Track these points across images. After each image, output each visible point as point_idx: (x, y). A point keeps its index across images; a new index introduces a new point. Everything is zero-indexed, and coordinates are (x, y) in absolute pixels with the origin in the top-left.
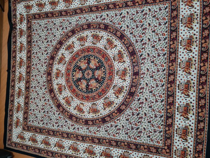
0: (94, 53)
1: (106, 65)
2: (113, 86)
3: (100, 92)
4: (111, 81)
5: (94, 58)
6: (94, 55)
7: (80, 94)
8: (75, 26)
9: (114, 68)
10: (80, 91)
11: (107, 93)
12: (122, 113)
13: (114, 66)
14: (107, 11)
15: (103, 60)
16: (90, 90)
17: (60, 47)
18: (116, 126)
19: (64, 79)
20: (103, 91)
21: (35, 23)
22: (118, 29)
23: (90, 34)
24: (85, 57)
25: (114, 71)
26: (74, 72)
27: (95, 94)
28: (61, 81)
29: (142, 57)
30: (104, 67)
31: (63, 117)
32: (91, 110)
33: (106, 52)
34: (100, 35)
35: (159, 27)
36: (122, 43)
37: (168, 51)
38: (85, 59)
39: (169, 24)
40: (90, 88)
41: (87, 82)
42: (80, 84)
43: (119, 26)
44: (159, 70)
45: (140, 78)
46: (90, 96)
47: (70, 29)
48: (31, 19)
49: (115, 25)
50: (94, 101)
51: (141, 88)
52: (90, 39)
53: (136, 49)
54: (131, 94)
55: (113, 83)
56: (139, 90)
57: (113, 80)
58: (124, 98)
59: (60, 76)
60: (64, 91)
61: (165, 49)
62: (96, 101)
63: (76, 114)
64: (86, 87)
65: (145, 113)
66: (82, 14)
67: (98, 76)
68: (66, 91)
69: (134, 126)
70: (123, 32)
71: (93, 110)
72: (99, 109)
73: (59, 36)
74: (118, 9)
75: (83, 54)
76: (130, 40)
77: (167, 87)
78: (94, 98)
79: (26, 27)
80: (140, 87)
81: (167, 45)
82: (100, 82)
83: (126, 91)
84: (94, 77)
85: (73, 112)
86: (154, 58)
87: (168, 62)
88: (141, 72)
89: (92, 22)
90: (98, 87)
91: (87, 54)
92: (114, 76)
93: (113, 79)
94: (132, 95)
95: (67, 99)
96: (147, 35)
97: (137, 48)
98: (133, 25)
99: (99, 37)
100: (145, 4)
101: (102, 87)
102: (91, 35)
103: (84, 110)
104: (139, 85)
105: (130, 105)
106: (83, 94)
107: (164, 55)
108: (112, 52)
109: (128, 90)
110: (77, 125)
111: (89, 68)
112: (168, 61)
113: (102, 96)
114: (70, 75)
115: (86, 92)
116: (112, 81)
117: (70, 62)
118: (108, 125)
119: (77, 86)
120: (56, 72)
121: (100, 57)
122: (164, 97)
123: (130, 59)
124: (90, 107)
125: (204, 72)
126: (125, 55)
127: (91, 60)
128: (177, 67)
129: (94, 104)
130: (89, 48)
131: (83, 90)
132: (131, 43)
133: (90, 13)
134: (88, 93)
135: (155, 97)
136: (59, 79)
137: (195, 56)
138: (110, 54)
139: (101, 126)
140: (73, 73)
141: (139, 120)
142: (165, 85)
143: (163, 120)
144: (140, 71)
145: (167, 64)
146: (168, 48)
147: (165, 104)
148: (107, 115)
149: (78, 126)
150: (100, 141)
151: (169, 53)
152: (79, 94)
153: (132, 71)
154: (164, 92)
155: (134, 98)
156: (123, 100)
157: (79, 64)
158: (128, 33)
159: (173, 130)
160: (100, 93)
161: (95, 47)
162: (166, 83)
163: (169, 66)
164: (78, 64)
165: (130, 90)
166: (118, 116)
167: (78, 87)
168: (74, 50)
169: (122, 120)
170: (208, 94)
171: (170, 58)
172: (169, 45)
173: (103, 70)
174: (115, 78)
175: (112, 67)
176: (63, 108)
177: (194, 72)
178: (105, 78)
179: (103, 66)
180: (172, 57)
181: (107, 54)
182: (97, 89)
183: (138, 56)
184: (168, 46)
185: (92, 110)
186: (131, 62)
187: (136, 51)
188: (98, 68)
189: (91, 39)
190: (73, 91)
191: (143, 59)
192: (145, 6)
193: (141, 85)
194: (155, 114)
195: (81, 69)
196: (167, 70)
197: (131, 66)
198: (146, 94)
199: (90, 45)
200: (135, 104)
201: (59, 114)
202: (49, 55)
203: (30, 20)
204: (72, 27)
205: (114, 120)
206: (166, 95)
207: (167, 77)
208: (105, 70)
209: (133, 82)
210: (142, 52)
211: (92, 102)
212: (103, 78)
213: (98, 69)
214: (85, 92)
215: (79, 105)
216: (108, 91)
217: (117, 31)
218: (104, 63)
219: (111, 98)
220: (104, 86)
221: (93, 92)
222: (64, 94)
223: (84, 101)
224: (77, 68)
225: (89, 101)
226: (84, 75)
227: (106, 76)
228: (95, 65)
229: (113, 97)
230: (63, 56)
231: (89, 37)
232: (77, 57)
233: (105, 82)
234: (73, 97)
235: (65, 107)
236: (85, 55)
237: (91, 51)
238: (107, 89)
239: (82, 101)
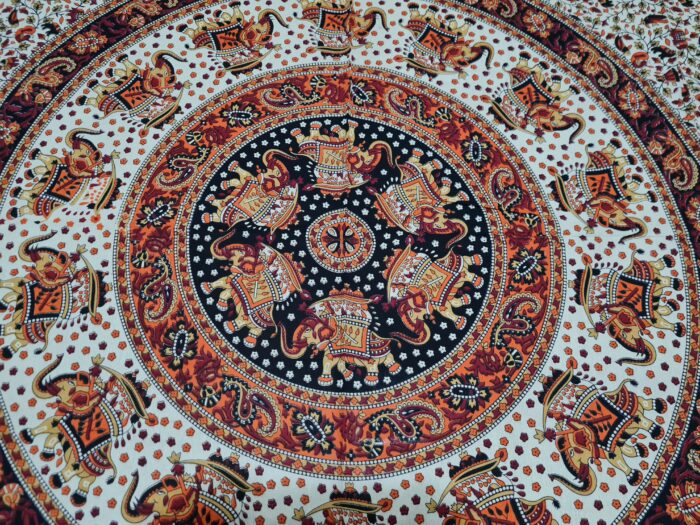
0: (504, 283)
1: (414, 386)
2: (243, 460)
3: (192, 346)
5: (468, 288)
6: (492, 282)
7: (192, 182)
9: (390, 468)
10: (210, 177)
11: (181, 403)
13: (411, 464)
15: (457, 362)
16: (216, 254)
17: (536, 36)
19: (302, 61)
20: (199, 369)
23: (655, 247)
24: (473, 214)
25: (363, 464)
26: (357, 132)
27: (179, 294)
28: (294, 40)
30: (403, 376)
31: (28, 53)
32: (57, 266)
33: (522, 386)
34: (653, 330)
38: (459, 215)
40: (229, 254)
41: (279, 232)
42: (263, 176)
46: (171, 253)
47: (669, 100)
50: (122, 290)
52: (615, 251)
55: (268, 457)
57: (288, 463)
59: (327, 32)
60: (221, 61)
62: (126, 308)
63: (36, 145)
64: (241, 227)
67: (326, 325)
68: (220, 75)
71: (49, 283)
72: (53, 332)
73: (608, 30)
78: (146, 286)
82: (275, 344)
84: (319, 286)
85: (53, 125)
90: (240, 323)
91: (499, 226)
92: (330, 471)
93: (303, 458)
95: (155, 83)
99: (643, 326)
101: (237, 354)
102: (646, 257)
103: (57, 213)
106: (188, 205)
108: (527, 447)
111: (384, 246)
113: (157, 362)
114: (333, 101)
115: (204, 227)
116: (285, 454)
117: (426, 102)
119: (250, 158)
120: (356, 8)
121: (476, 335)
124: (76, 257)
127: (447, 259)
129: (103, 289)
130: (542, 241)
131: (217, 203)
134: (193, 244)
138: (509, 429)
140: (346, 127)
152: (187, 173)
157: (412, 171)
160: (190, 337)
161: (552, 292)
164: (414, 161)
167: (242, 164)
168: (517, 132)
173: (373, 368)
174: (312, 482)
175: (400, 445)
176: (94, 55)
178: (314, 385)
179: (404, 364)
181: (511, 401)
182: (218, 317)
185: (51, 276)
188: (387, 317)
189: (614, 258)
190: (213, 128)
195: (377, 187)
199: (570, 253)
201: (53, 29)
204: (683, 114)
208: (371, 382)
211: (121, 273)
212: (307, 370)
213: (383, 321)
214: (205, 218)
215: (107, 167)
216: (196, 416)
218: (435, 368)
219: (139, 448)
220: (240, 371)
221: (198, 281)
222: (198, 62)
223: (128, 210)
224: (384, 152)
225: (127, 250)
226: (335, 205)
227: (328, 395)
228: (410, 295)
229: (142, 462)
230: (469, 55)
231: (632, 246)
232: (469, 156)
233: (279, 381)
234: (167, 127)
235: (103, 69)
236: (489, 210)
237: (518, 258)
238: (220, 404)
239: (133, 195)
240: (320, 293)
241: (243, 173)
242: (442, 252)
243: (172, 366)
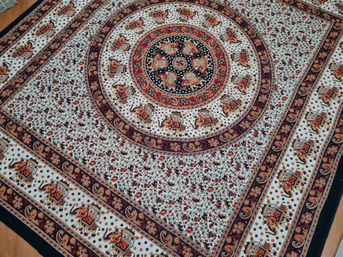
0: (207, 88)
2: (136, 90)
3: (139, 67)
4: (146, 91)
5: (200, 85)
6: (205, 87)
7: (158, 38)
8: (276, 83)
9: (161, 105)
10: (162, 38)
11: (131, 75)
12: (86, 80)
13: (166, 107)
14: (268, 147)
15: (187, 96)
16: (154, 53)
17: (255, 45)
18: (74, 62)
19: (197, 25)
20: (138, 71)
21: (324, 26)
22: (223, 147)
23: (246, 99)
24: (211, 72)
25: (157, 102)
26: (198, 45)
27: (142, 56)
28: (198, 20)
29: (150, 156)
30: (175, 93)
32: (124, 40)
33: (197, 107)
34: (232, 113)
35: (180, 213)
36: (195, 139)
37: (131, 202)
38: (208, 71)
39: (175, 232)
40: (156, 55)
41: (169, 56)
42: (173, 44)
43: (226, 151)
44: (112, 169)
45: (120, 134)
46: (146, 49)
47: (276, 73)
48: (335, 23)
49: (233, 146)
50: (133, 51)
51: (103, 127)
52: (236, 95)
53: (169, 154)
54: (105, 108)
55: (141, 92)
56: (103, 123)
57: (144, 94)
58: (106, 95)
59: (206, 21)
60: (179, 17)
61: (137, 200)
62: (132, 54)
63: (133, 16)
64: (162, 51)
65: (63, 112)
66: (289, 105)
67: (166, 76)
68: (177, 19)
69: (57, 86)
70: (212, 151)
71: (120, 42)
72: (117, 51)
73: (274, 52)
74: (258, 166)
75: (217, 72)
76: (191, 155)
77: (77, 165)
78: (137, 52)
79: (326, 9)
80: (106, 127)
81: (142, 205)
82: (155, 74)
83: (114, 103)
84: (170, 69)
85: (138, 14)
86: (136, 174)
87: (115, 191)
88: (127, 142)
89: (263, 113)
90: (150, 67)
91: (215, 77)
92: (150, 100)
93: (147, 95)
94: (102, 108)
95: (163, 15)
96: (181, 185)
97: (171, 157)
98: (213, 174)
99: (230, 111)
100: (238, 215)
101: (146, 72)
102: (242, 100)
103: (129, 31)
104: (111, 127)
105: (90, 97)
106: (154, 42)
107: (129, 192)
108: (190, 116)
109: (114, 108)
110: (116, 11)
111: (188, 69)
112: (116, 193)
113: (131, 66)
114: (198, 36)
115: (155, 47)
116: (144, 93)
117: (218, 46)
118: (84, 51)
119: (172, 40)
120: (217, 19)
121: (194, 94)
122: (66, 152)
123: (159, 137)
124: (128, 40)
125: (60, 237)
126: (171, 132)
127: (199, 78)
128: (96, 200)
129: (129, 48)
130: (222, 85)
131: (160, 44)
132: (185, 153)
133: (283, 118)
134: (151, 49)
135: (75, 140)
136: (203, 19)
137: (93, 239)
138: (188, 112)
139: (90, 42)
140: (196, 43)
141: (61, 98)
142: (82, 164)
143: (34, 131)
144: (129, 141)
145: (111, 188)
146: (136, 205)
147: (54, 148)
148: (100, 57)
149: (114, 11)
150: (71, 30)
151: (128, 201)
152: (158, 36)
153: (138, 129)
154: (73, 157)
155: (97, 109)
156: (104, 92)
157: (204, 58)
158: (204, 158)
159: (12, 135)
161: (216, 95)
162: (84, 169)
163: (106, 189)
164: (206, 56)
165: (112, 110)
166: (87, 72)
167: (170, 39)
168: (234, 62)
169: (77, 74)
170: (24, 220)
171: (118, 197)
172: (140, 210)
173: (170, 88)
174: (146, 99)
175: (166, 103)
176: (154, 3)
177: (69, 221)
178: (157, 85)
179: (176, 91)
180: (117, 202)
181: (192, 108)
182: (147, 64)
183: (157, 152)
184: (140, 208)
185: (122, 41)
186: (155, 135)
187: (165, 153)
189: (235, 96)
190: (169, 29)
191: (146, 156)
192: (235, 213)
193: (108, 131)
194: (52, 125)
195: (195, 57)
196: (103, 182)
197: (147, 132)
198: (89, 130)
199: (226, 90)
200: (87, 104)
202: (252, 21)
203: (334, 21)
204: (276, 78)
205: (86, 64)
206: (66, 157)
207: (93, 176)
208: (168, 90)
209: (121, 120)
210: (158, 162)
211: (134, 47)
212: (157, 82)
213: (178, 82)
215: (143, 27)
216: (133, 78)
217: (221, 143)
218: (182, 95)
219: (120, 78)
220: (145, 75)
221: (147, 56)
222: (174, 15)
223: (142, 37)
224: (201, 52)
225: (138, 44)
226: (183, 56)
227: (158, 88)
228: (187, 80)
229: (119, 80)
230: (236, 41)
231: (241, 96)
232: (219, 61)
233: (151, 81)
234: (160, 25)
235: (154, 7)
236: (215, 74)
237: (214, 85)
238: (138, 79)
239: (145, 35)
240: (169, 70)
241: (169, 41)
242: (199, 76)
243: (134, 68)
